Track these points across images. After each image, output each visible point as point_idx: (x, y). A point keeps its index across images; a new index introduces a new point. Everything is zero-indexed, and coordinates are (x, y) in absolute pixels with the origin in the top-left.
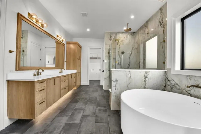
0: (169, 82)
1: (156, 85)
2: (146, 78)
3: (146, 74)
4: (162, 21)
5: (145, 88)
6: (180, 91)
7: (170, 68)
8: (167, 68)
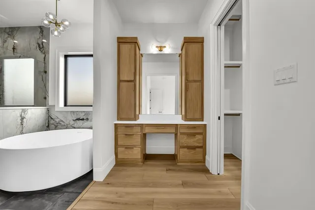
0: (52, 120)
1: (37, 126)
2: (22, 119)
3: (23, 113)
4: (43, 45)
5: (22, 133)
6: (65, 127)
7: (54, 105)
8: (49, 104)
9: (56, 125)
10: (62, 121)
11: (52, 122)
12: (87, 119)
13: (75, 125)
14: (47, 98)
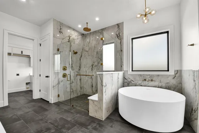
1: (121, 83)
2: (118, 78)
3: (118, 75)
4: (119, 34)
6: (134, 85)
7: (127, 70)
8: (124, 70)
9: (128, 83)
10: (133, 81)
11: (126, 81)
12: (152, 80)
13: (142, 84)
14: (122, 66)
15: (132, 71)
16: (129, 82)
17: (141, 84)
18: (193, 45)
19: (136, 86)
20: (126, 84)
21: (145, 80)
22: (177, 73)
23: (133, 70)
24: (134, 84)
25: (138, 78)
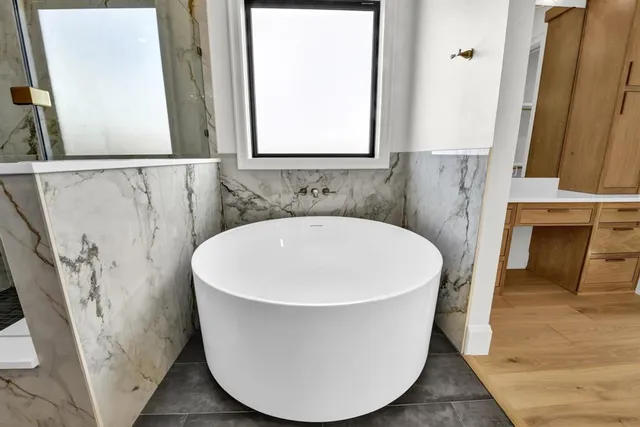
0: (230, 195)
2: (190, 194)
3: (188, 177)
5: (193, 235)
6: (267, 212)
7: (233, 152)
8: (219, 152)
9: (242, 206)
10: (259, 197)
11: (230, 199)
12: (325, 191)
13: (294, 208)
14: (207, 134)
15: (255, 155)
16: (246, 203)
17: (289, 209)
18: (469, 54)
19: (271, 216)
20: (233, 213)
21: (304, 191)
22: (396, 164)
23: (260, 151)
24: (266, 208)
25: (277, 185)
